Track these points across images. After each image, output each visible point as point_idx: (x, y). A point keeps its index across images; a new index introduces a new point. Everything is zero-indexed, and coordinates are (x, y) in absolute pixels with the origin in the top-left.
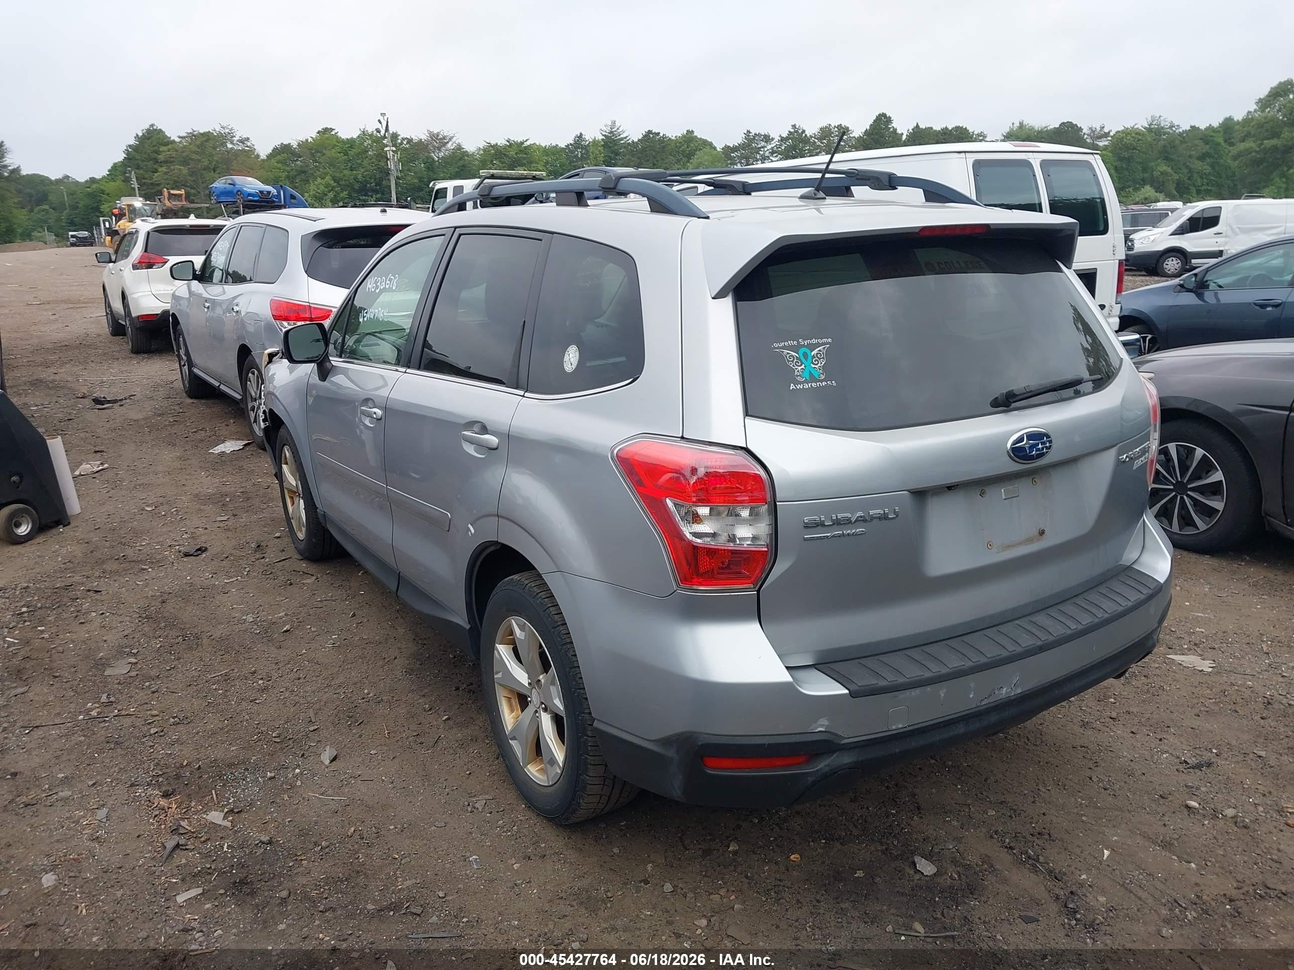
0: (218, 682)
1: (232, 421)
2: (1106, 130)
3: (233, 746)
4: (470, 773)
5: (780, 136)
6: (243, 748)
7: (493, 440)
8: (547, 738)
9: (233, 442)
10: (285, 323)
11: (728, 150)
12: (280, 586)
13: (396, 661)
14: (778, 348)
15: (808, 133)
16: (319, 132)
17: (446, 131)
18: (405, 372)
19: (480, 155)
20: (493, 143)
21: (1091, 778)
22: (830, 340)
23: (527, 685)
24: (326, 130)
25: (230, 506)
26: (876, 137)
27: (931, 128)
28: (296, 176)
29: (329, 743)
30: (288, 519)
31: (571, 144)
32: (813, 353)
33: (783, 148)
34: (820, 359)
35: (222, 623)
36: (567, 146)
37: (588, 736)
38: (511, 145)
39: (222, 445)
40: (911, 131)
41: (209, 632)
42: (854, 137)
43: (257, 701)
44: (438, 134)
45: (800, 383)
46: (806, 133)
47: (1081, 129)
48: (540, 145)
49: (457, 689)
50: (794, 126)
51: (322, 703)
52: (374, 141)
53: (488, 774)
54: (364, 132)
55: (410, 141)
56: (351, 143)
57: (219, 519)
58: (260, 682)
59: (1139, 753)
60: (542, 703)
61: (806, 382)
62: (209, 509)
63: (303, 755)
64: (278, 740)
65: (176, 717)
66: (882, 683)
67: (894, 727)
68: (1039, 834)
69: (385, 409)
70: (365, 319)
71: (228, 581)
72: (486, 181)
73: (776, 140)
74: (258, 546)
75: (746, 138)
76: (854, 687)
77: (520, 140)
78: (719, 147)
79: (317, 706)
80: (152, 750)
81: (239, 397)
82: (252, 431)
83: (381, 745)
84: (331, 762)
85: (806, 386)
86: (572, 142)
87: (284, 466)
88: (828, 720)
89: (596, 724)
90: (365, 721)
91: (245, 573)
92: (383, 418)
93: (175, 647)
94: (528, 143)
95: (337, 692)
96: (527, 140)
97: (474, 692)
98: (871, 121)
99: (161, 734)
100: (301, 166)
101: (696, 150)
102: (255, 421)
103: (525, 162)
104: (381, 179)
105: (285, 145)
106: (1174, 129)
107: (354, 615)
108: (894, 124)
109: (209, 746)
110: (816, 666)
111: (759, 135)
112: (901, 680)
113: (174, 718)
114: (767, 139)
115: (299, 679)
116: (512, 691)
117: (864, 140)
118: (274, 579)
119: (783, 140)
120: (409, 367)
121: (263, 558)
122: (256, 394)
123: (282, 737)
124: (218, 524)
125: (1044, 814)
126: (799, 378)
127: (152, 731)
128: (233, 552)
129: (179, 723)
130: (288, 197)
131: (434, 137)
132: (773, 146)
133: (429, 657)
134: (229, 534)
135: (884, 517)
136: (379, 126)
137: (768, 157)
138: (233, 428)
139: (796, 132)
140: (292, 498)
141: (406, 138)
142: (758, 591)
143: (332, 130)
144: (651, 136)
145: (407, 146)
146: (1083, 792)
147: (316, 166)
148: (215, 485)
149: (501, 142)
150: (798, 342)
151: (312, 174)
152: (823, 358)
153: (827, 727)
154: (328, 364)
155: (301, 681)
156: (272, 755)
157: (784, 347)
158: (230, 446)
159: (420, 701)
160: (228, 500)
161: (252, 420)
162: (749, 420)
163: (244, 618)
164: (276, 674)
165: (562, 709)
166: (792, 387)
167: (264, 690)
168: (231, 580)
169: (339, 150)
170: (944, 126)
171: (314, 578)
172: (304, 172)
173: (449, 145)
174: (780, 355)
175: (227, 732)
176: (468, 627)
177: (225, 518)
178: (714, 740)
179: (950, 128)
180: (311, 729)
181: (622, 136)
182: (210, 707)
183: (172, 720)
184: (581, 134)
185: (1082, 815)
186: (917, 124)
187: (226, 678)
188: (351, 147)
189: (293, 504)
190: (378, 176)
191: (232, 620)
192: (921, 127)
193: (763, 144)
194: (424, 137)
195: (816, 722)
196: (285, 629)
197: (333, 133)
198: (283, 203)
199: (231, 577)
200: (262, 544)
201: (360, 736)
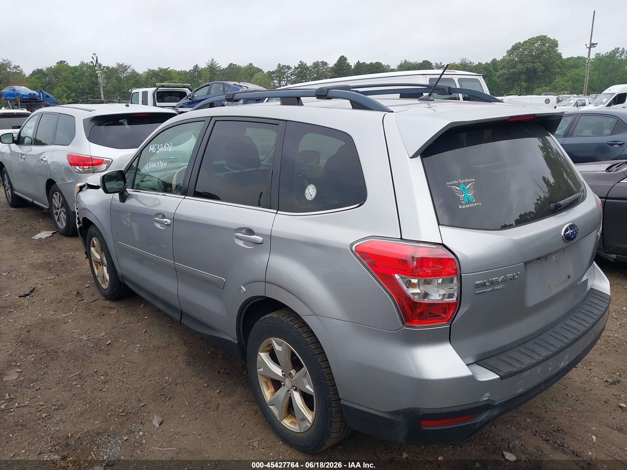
0: (76, 380)
1: (41, 220)
2: (443, 64)
3: (97, 421)
4: (244, 425)
5: (295, 66)
6: (103, 422)
7: (259, 239)
8: (299, 406)
9: (45, 232)
10: (77, 167)
11: (270, 73)
12: (98, 317)
13: (178, 358)
14: (449, 185)
15: (308, 65)
16: (57, 63)
17: (126, 63)
18: (184, 198)
19: (146, 75)
20: (152, 69)
21: (567, 395)
22: (474, 179)
23: (281, 376)
24: (62, 62)
25: (54, 269)
26: (340, 67)
27: (365, 63)
28: (46, 86)
29: (154, 413)
30: (95, 277)
31: (192, 70)
32: (467, 188)
33: (296, 72)
34: (471, 190)
35: (68, 342)
36: (190, 71)
37: (332, 407)
38: (161, 70)
39: (39, 234)
40: (356, 64)
41: (61, 348)
42: (330, 67)
43: (104, 390)
44: (122, 65)
45: (464, 205)
46: (307, 65)
47: (432, 64)
48: (176, 70)
49: (219, 372)
50: (301, 62)
51: (143, 388)
52: (88, 68)
53: (254, 424)
54: (83, 63)
55: (108, 68)
56: (75, 68)
57: (49, 278)
58: (102, 377)
59: (583, 379)
60: (294, 386)
61: (467, 204)
62: (41, 272)
63: (142, 423)
64: (123, 414)
65: (56, 405)
66: (515, 370)
67: (518, 392)
68: (558, 430)
69: (173, 220)
70: (150, 168)
71: (65, 316)
72: (160, 88)
73: (293, 68)
74: (78, 293)
75: (278, 67)
76: (502, 374)
77: (166, 68)
78: (265, 71)
79: (141, 390)
80: (46, 428)
81: (47, 207)
82: (57, 226)
83: (186, 411)
84: (160, 425)
85: (467, 207)
86: (193, 69)
87: (92, 249)
88: (489, 393)
89: (342, 402)
90: (172, 397)
91: (74, 310)
92: (172, 225)
93: (43, 359)
94: (169, 69)
95: (149, 380)
96: (169, 68)
97: (229, 374)
98: (337, 60)
99: (49, 417)
100: (49, 81)
101: (254, 73)
102: (58, 220)
103: (168, 78)
104: (93, 87)
105: (40, 70)
106: (472, 64)
107: (146, 332)
108: (348, 61)
109: (81, 422)
110: (477, 363)
111: (285, 66)
112: (523, 366)
113: (54, 405)
114: (289, 68)
115: (125, 373)
116: (267, 378)
117: (334, 69)
118: (92, 312)
119: (296, 68)
120: (186, 196)
121: (83, 300)
122: (58, 205)
123: (126, 412)
124: (49, 281)
125: (555, 418)
126: (463, 202)
127: (44, 415)
128: (63, 297)
129: (58, 409)
130: (45, 97)
131: (120, 66)
132: (292, 71)
133: (196, 354)
134: (58, 287)
135: (513, 278)
136: (92, 60)
137: (290, 77)
138: (43, 224)
139: (302, 64)
140: (97, 266)
141: (106, 66)
142: (450, 325)
143: (65, 62)
144: (232, 66)
145: (106, 71)
146: (567, 403)
147: (57, 81)
148: (41, 258)
149: (156, 69)
150: (459, 182)
151: (55, 85)
152: (472, 190)
153: (489, 397)
154: (126, 193)
155: (127, 374)
156: (123, 425)
157: (452, 185)
158: (44, 235)
159: (200, 381)
160: (51, 266)
161: (56, 220)
162: (441, 228)
163: (81, 337)
164: (110, 372)
165: (312, 391)
166: (460, 207)
167: (105, 382)
168: (67, 315)
169: (69, 72)
170: (371, 62)
171: (116, 310)
172: (51, 84)
173: (129, 70)
174: (451, 189)
175: (90, 411)
176: (236, 342)
177: (53, 277)
178: (429, 412)
179: (374, 63)
180: (142, 405)
181: (217, 66)
182: (75, 396)
183: (54, 407)
184: (197, 65)
185: (572, 417)
186: (359, 61)
187: (80, 376)
188: (76, 71)
189: (98, 269)
190: (91, 86)
191: (74, 339)
192: (360, 62)
193: (287, 70)
194: (115, 66)
195: (483, 395)
196: (108, 343)
197: (66, 63)
198: (42, 100)
199: (66, 313)
200: (80, 291)
201: (172, 407)
